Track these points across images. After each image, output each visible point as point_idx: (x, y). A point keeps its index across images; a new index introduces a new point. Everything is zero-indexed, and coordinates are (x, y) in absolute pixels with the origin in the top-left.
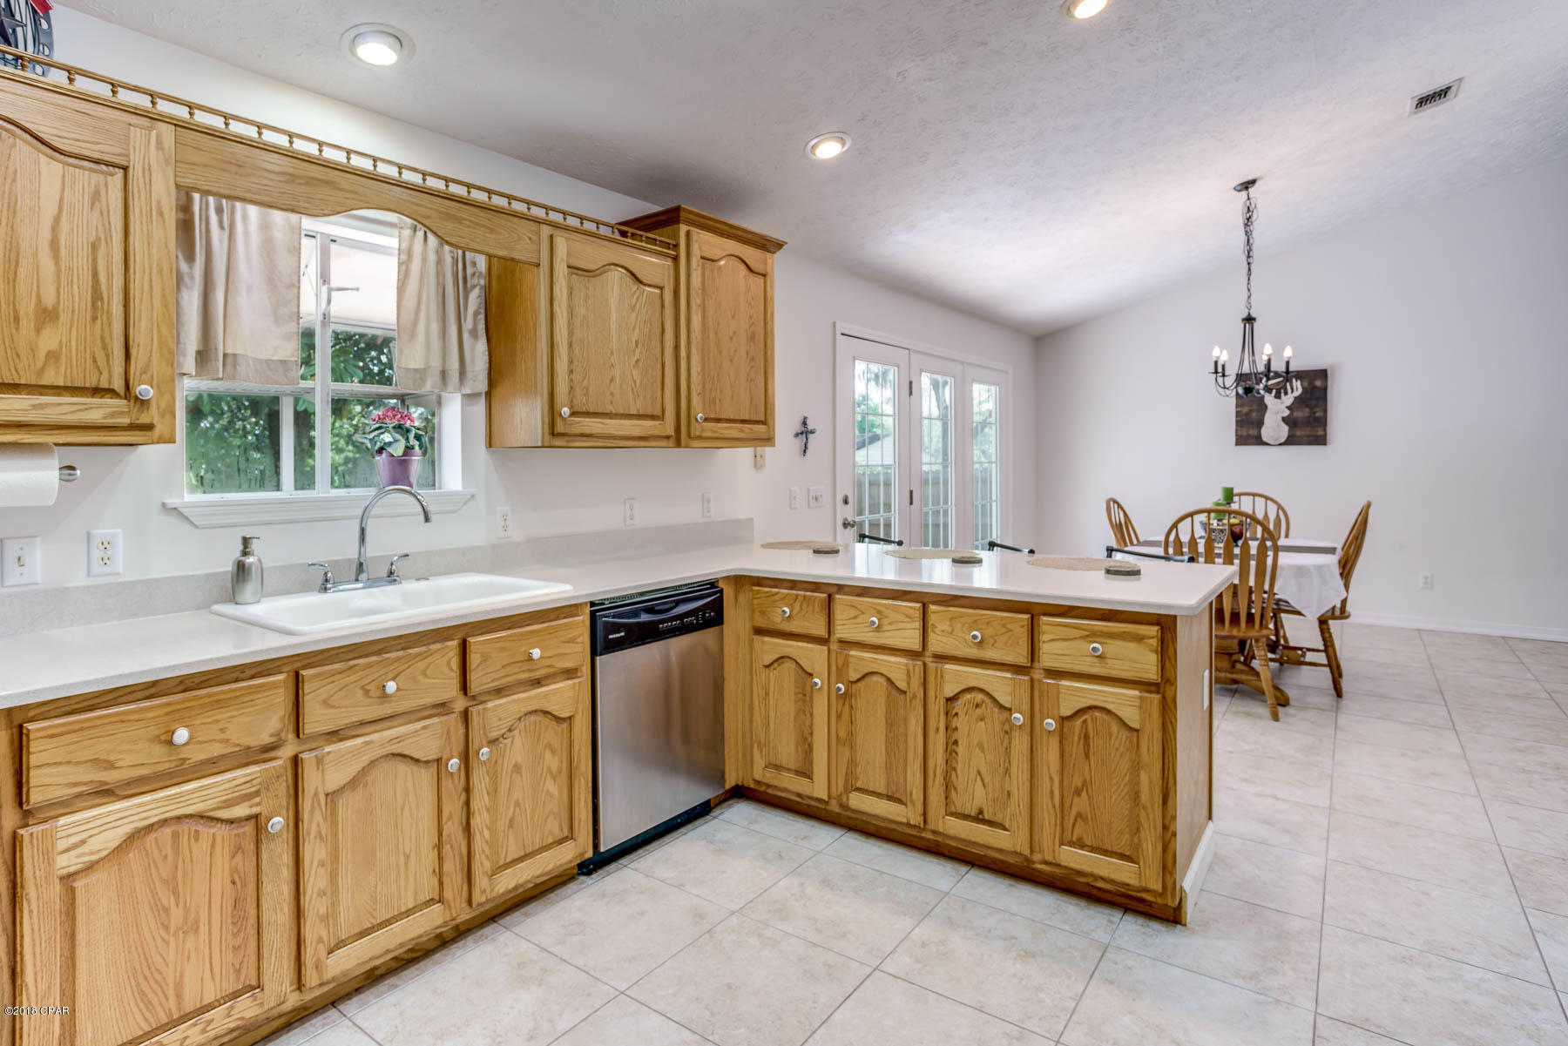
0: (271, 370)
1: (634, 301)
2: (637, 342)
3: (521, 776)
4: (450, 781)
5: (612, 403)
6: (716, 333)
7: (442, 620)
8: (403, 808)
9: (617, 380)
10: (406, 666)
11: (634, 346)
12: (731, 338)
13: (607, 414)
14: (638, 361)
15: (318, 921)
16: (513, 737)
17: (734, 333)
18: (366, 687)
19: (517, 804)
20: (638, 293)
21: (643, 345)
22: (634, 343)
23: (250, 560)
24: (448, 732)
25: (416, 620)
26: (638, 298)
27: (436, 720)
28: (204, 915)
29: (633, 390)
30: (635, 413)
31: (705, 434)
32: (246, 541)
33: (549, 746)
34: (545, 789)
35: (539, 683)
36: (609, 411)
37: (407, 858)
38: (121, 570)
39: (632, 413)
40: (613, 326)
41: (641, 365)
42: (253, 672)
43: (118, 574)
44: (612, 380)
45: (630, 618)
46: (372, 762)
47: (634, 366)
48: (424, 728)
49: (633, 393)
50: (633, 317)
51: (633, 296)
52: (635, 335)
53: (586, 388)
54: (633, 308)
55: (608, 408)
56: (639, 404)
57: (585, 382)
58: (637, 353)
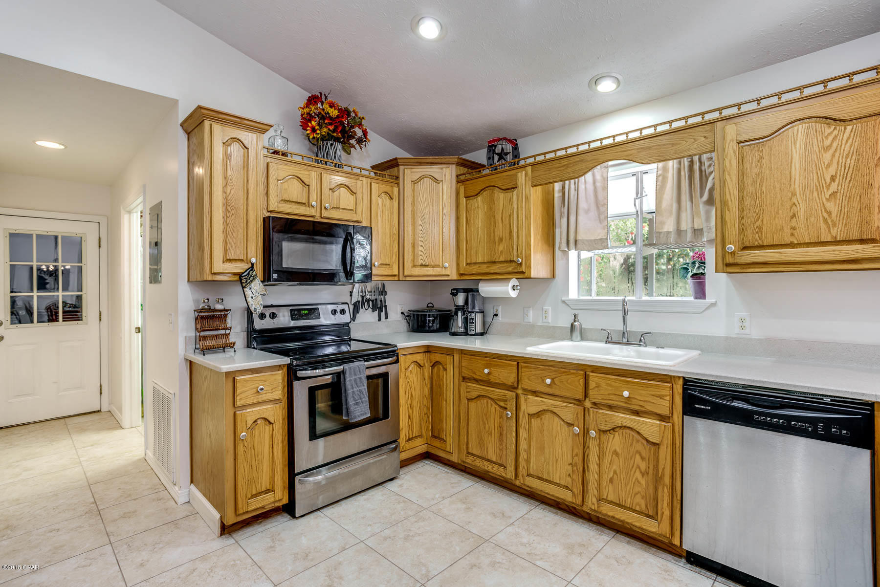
0: (596, 244)
1: (828, 141)
2: (833, 178)
3: (619, 459)
4: (578, 438)
5: (792, 235)
7: (571, 359)
8: (556, 437)
9: (801, 215)
10: (560, 375)
11: (828, 180)
13: (788, 244)
14: (834, 194)
15: (523, 460)
16: (614, 434)
18: (543, 378)
19: (615, 472)
20: (835, 133)
21: (844, 178)
22: (828, 178)
23: (576, 323)
24: (577, 414)
25: (560, 356)
26: (835, 139)
27: (572, 405)
28: (493, 432)
29: (825, 220)
32: (575, 316)
33: (638, 452)
34: (635, 476)
35: (638, 414)
36: (789, 243)
37: (557, 460)
38: (550, 322)
39: (823, 240)
40: (797, 172)
42: (510, 358)
43: (549, 323)
44: (794, 216)
45: (718, 399)
46: (544, 410)
47: (828, 199)
48: (566, 406)
49: (822, 225)
50: (827, 156)
51: (827, 137)
52: (832, 171)
53: (760, 228)
54: (827, 149)
55: (788, 240)
56: (834, 232)
57: (758, 223)
58: (834, 187)
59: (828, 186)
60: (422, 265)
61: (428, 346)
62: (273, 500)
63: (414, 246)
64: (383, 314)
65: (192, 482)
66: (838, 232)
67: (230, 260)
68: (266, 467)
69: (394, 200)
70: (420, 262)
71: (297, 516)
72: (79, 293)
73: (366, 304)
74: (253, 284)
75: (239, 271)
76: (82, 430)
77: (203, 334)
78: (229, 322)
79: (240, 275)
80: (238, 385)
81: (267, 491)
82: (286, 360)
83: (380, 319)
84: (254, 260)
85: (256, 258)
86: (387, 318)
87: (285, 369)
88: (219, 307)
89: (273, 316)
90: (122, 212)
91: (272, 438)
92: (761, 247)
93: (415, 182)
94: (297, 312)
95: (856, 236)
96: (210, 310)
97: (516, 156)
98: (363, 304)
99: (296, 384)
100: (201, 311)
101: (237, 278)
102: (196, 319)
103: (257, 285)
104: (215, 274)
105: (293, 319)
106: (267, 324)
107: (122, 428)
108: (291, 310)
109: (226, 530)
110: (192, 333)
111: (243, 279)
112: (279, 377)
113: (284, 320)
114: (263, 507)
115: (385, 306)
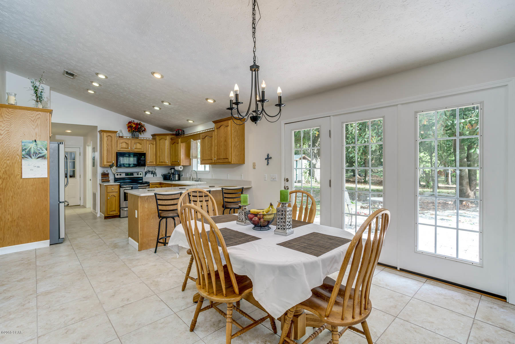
2: (209, 147)
6: (219, 142)
9: (207, 154)
17: (222, 141)
23: (191, 177)
39: (210, 159)
47: (209, 151)
49: (209, 156)
50: (209, 143)
51: (209, 140)
57: (203, 155)
59: (209, 149)
60: (161, 162)
61: (160, 183)
62: (115, 213)
63: (159, 157)
64: (155, 175)
65: (100, 212)
67: (108, 162)
68: (114, 206)
69: (154, 145)
70: (161, 161)
71: (121, 217)
72: (74, 169)
73: (149, 172)
74: (113, 167)
75: (110, 164)
76: (75, 208)
77: (103, 178)
78: (109, 176)
79: (110, 165)
80: (108, 188)
81: (114, 211)
82: (119, 184)
83: (154, 177)
84: (113, 162)
85: (114, 162)
86: (156, 176)
87: (119, 185)
88: (107, 172)
89: (120, 175)
90: (86, 146)
91: (115, 200)
92: (205, 160)
93: (160, 140)
94: (127, 174)
96: (104, 173)
97: (184, 134)
98: (148, 172)
99: (121, 189)
100: (102, 173)
101: (109, 166)
102: (101, 175)
103: (114, 168)
104: (105, 165)
105: (126, 176)
106: (119, 177)
107: (86, 208)
108: (126, 174)
109: (106, 218)
110: (101, 178)
111: (111, 166)
112: (117, 187)
113: (123, 176)
114: (113, 214)
115: (156, 173)
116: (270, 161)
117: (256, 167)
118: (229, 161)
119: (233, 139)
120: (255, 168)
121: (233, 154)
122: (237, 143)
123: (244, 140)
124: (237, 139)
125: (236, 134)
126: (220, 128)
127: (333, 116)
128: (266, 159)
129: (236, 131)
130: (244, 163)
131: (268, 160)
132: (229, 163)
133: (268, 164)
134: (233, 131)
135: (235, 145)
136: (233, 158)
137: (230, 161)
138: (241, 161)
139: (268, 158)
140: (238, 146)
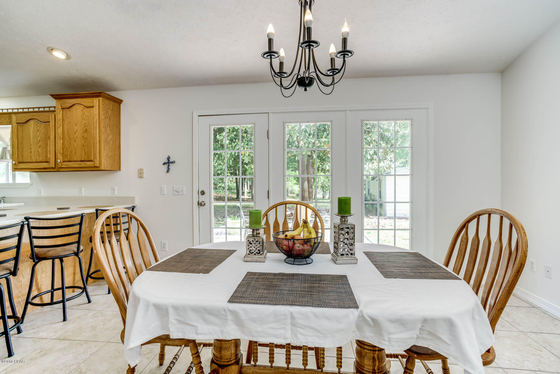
1: (38, 128)
2: (40, 141)
5: (31, 159)
6: (68, 132)
9: (33, 152)
11: (39, 141)
12: (75, 133)
13: (30, 162)
17: (76, 131)
20: (40, 126)
21: (42, 141)
22: (39, 140)
26: (40, 127)
29: (38, 154)
30: (39, 161)
31: (63, 166)
39: (38, 161)
40: (31, 137)
41: (41, 147)
44: (31, 152)
47: (39, 148)
49: (38, 156)
50: (38, 133)
51: (38, 127)
52: (39, 138)
53: (22, 155)
54: (38, 130)
55: (30, 160)
56: (40, 158)
57: (22, 154)
58: (40, 144)
59: (39, 143)
66: (41, 159)
92: (23, 162)
95: (44, 160)
116: (171, 166)
117: (144, 176)
118: (96, 165)
119: (103, 129)
120: (142, 178)
121: (104, 154)
122: (110, 137)
123: (119, 134)
124: (110, 130)
125: (108, 122)
126: (71, 109)
127: (272, 113)
128: (164, 164)
129: (108, 117)
130: (120, 170)
131: (169, 166)
132: (96, 169)
133: (168, 171)
134: (102, 117)
135: (106, 140)
136: (103, 161)
137: (98, 165)
138: (116, 166)
139: (168, 163)
140: (111, 141)
